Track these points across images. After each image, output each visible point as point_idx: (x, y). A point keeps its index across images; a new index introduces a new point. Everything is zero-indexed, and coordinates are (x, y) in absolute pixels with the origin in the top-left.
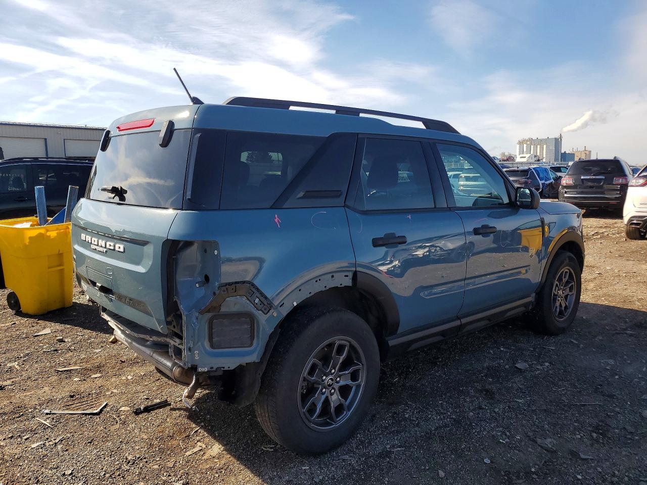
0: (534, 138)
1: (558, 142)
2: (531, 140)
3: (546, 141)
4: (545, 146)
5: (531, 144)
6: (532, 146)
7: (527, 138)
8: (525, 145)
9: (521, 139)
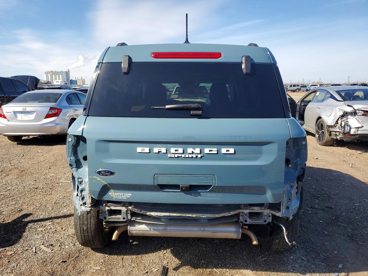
0: (54, 71)
1: (67, 73)
2: (52, 72)
3: (61, 73)
4: (61, 76)
5: (53, 74)
6: (53, 76)
7: (50, 71)
8: (49, 75)
9: (46, 71)
